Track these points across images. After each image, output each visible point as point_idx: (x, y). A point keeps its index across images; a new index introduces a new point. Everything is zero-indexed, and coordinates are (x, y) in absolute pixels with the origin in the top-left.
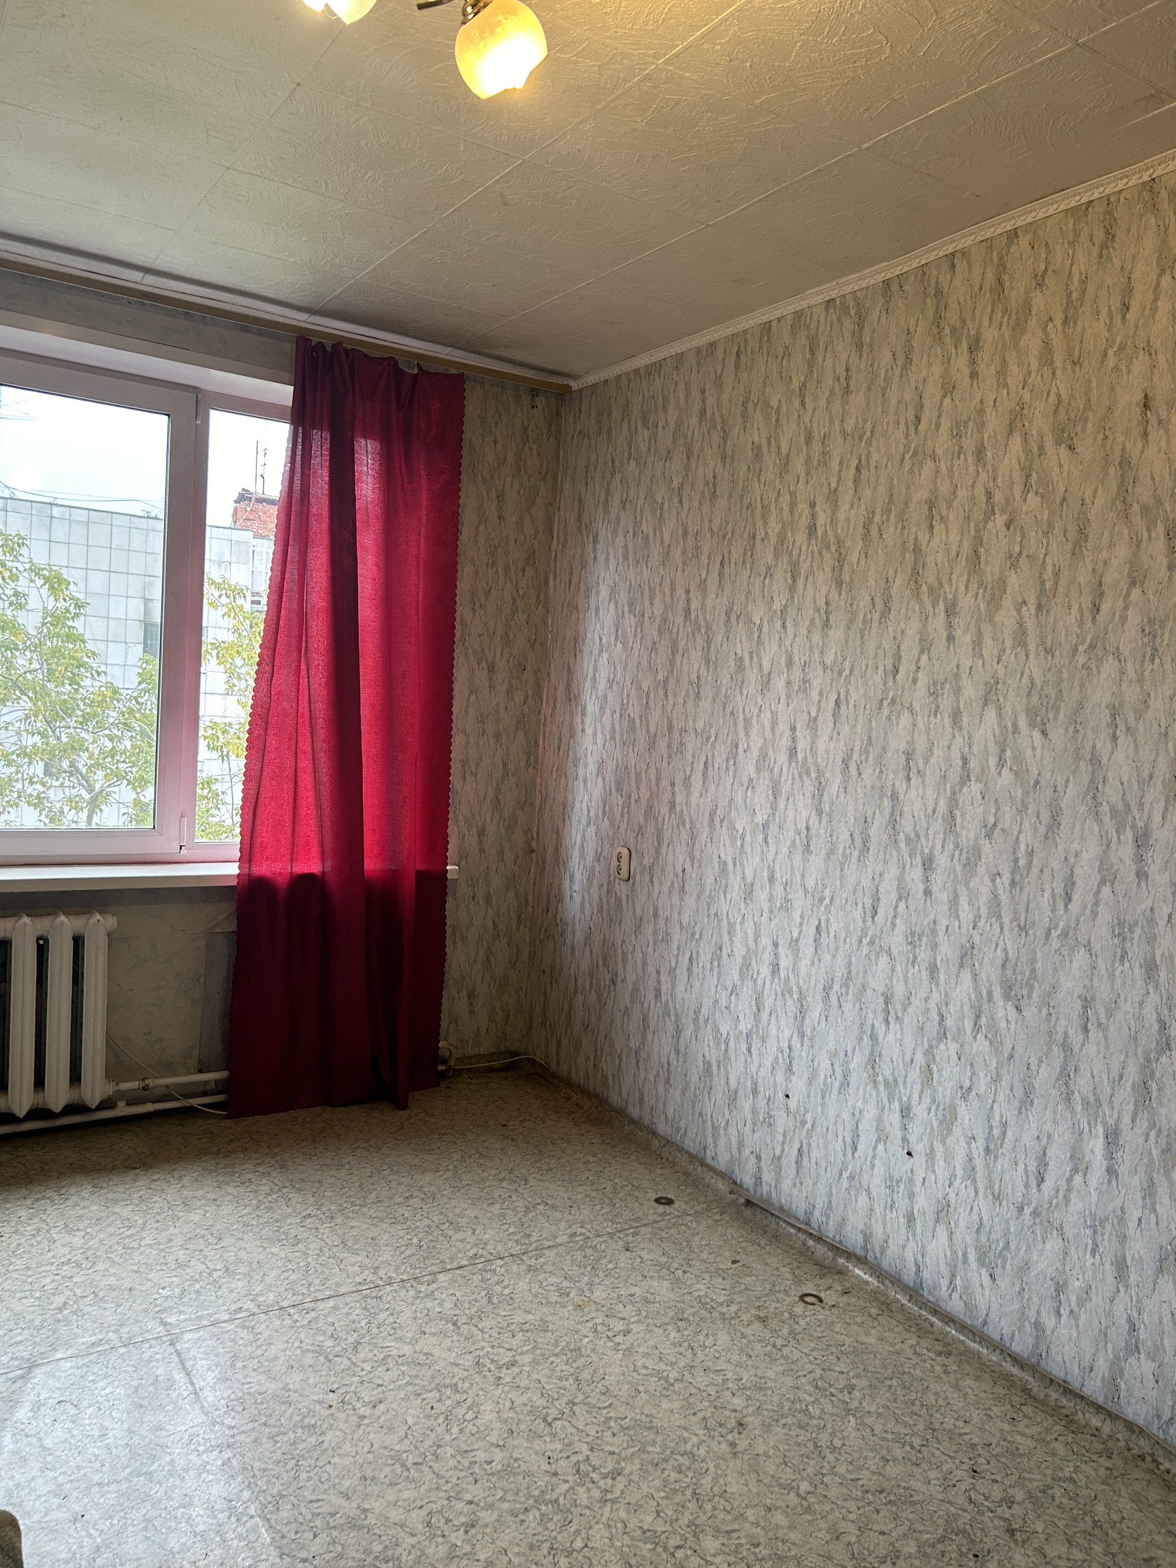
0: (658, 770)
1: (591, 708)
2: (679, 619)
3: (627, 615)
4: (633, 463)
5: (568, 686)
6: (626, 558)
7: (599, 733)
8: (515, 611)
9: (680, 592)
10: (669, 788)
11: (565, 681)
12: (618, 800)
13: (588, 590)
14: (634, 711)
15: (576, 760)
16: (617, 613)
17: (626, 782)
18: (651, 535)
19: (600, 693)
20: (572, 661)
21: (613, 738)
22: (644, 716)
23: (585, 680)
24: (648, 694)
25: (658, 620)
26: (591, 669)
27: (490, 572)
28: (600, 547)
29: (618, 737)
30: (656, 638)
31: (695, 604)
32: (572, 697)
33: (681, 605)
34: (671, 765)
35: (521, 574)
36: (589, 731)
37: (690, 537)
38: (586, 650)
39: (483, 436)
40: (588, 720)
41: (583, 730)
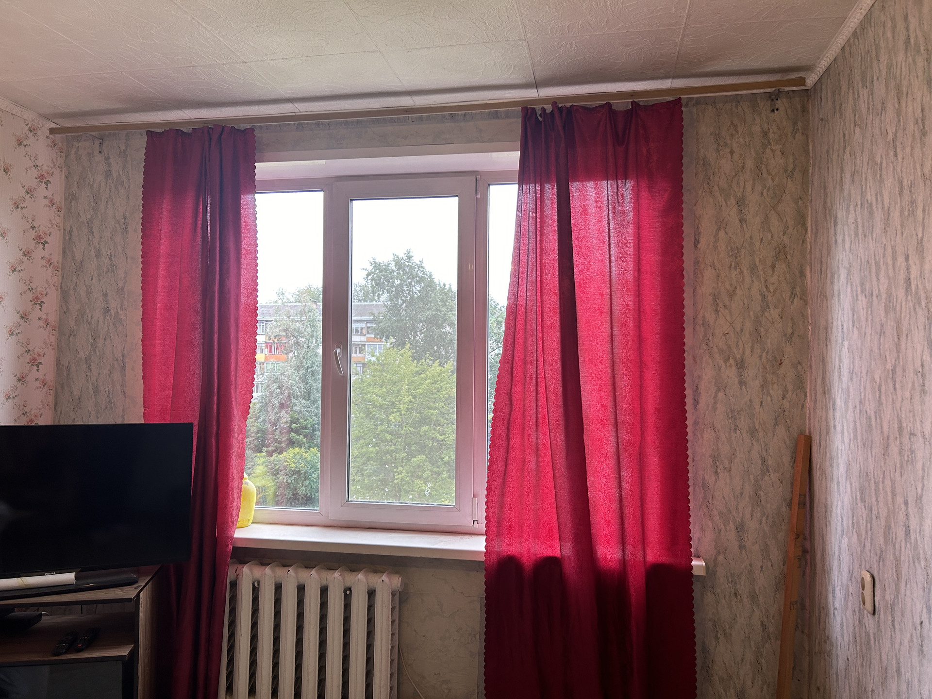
0: (893, 481)
1: (839, 402)
2: (901, 293)
3: (860, 298)
4: (857, 129)
5: (824, 378)
6: (857, 235)
7: (845, 431)
8: (765, 307)
9: (901, 260)
10: (903, 507)
11: (821, 373)
12: (862, 511)
13: (833, 276)
14: (870, 407)
15: (831, 458)
16: (853, 297)
17: (868, 491)
18: (874, 202)
19: (845, 386)
20: (825, 351)
21: (856, 438)
22: (878, 413)
23: (833, 371)
24: (880, 386)
25: (884, 297)
26: (837, 360)
27: (734, 273)
28: (839, 227)
29: (859, 436)
30: (884, 319)
31: (914, 272)
32: (826, 392)
33: (902, 276)
34: (904, 477)
35: (770, 271)
36: (839, 428)
37: (906, 192)
38: (833, 339)
39: (718, 150)
40: (838, 415)
41: (835, 427)
